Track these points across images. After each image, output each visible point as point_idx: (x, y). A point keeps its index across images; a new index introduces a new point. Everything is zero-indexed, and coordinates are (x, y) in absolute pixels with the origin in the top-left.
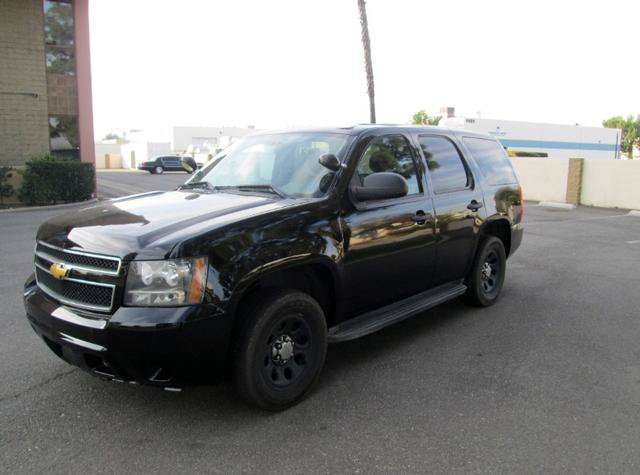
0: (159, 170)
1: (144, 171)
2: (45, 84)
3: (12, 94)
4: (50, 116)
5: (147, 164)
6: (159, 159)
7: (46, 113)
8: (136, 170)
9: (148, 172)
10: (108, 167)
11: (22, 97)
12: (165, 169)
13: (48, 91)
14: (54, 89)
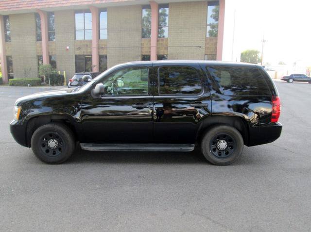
0: (291, 81)
1: (283, 81)
2: (204, 42)
3: (192, 46)
4: (205, 55)
5: (284, 77)
6: (292, 75)
7: (204, 54)
8: (280, 80)
9: (286, 81)
10: (276, 78)
11: (195, 47)
12: (294, 80)
13: (206, 45)
14: (208, 44)
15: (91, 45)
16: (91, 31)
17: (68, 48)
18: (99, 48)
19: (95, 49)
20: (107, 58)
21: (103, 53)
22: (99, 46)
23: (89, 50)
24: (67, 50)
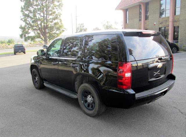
15: (169, 20)
16: (169, 10)
17: (155, 23)
18: (174, 21)
19: (171, 22)
20: (179, 27)
21: (176, 25)
22: (174, 20)
23: (167, 24)
24: (155, 25)
